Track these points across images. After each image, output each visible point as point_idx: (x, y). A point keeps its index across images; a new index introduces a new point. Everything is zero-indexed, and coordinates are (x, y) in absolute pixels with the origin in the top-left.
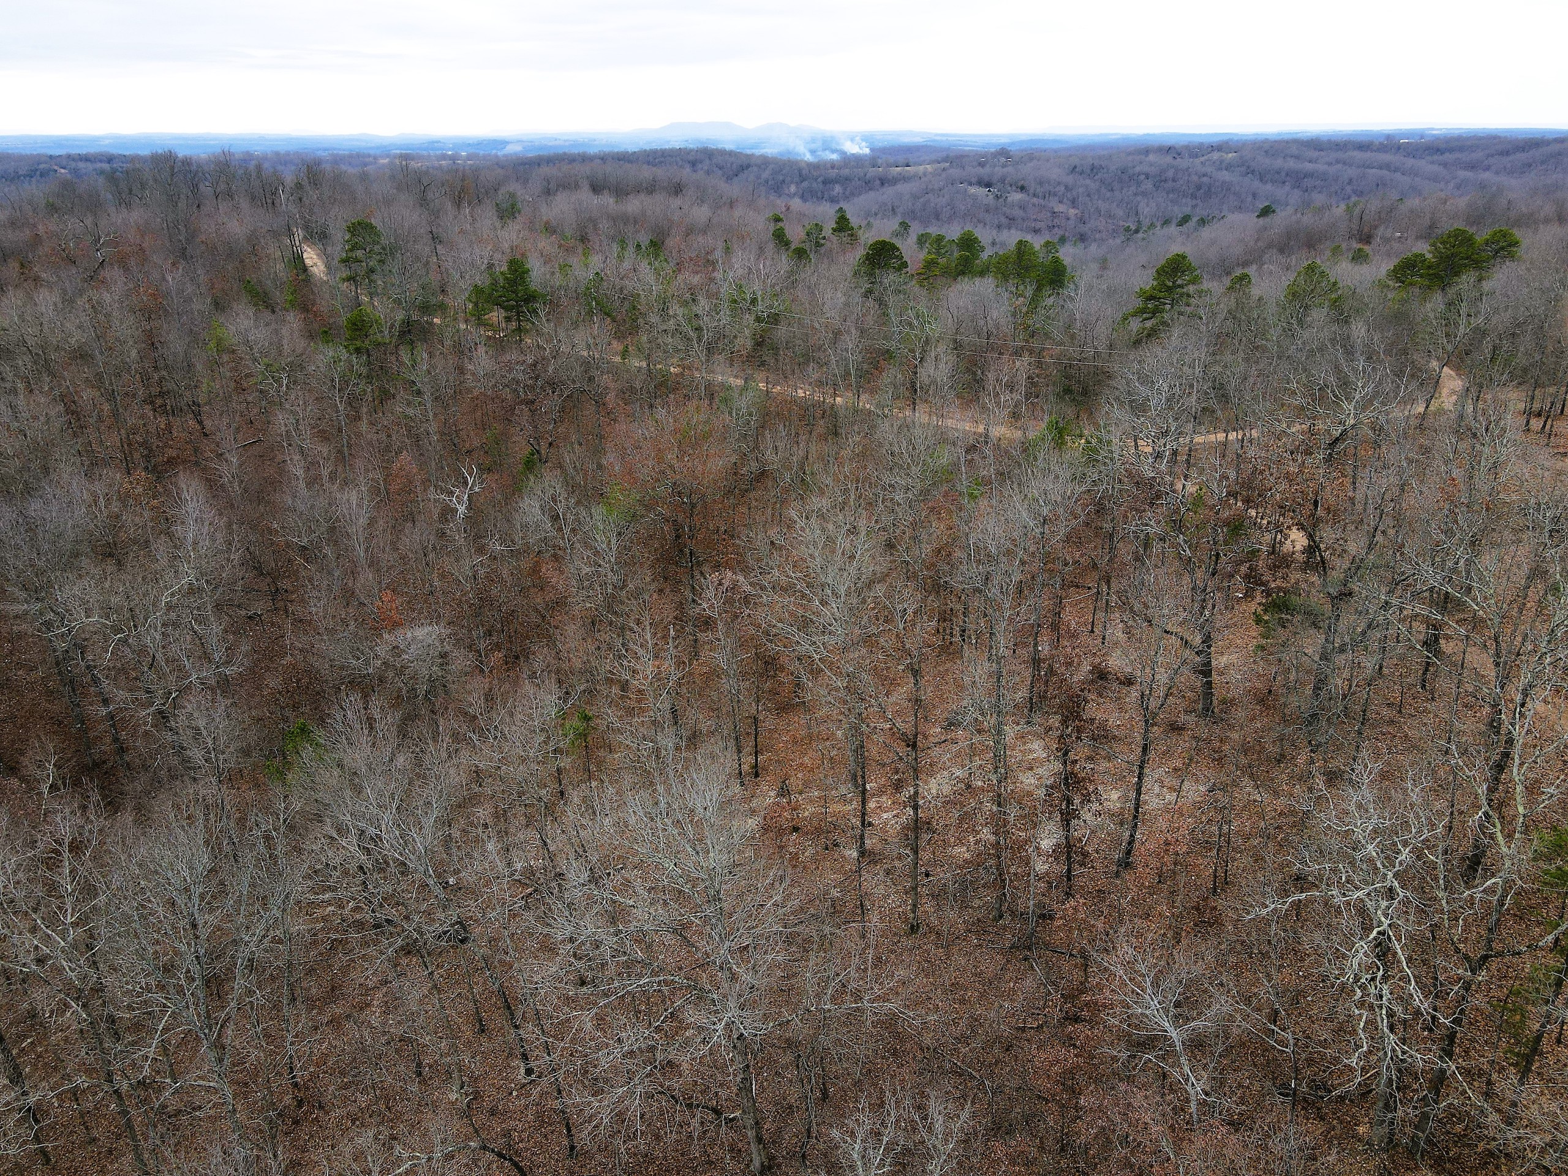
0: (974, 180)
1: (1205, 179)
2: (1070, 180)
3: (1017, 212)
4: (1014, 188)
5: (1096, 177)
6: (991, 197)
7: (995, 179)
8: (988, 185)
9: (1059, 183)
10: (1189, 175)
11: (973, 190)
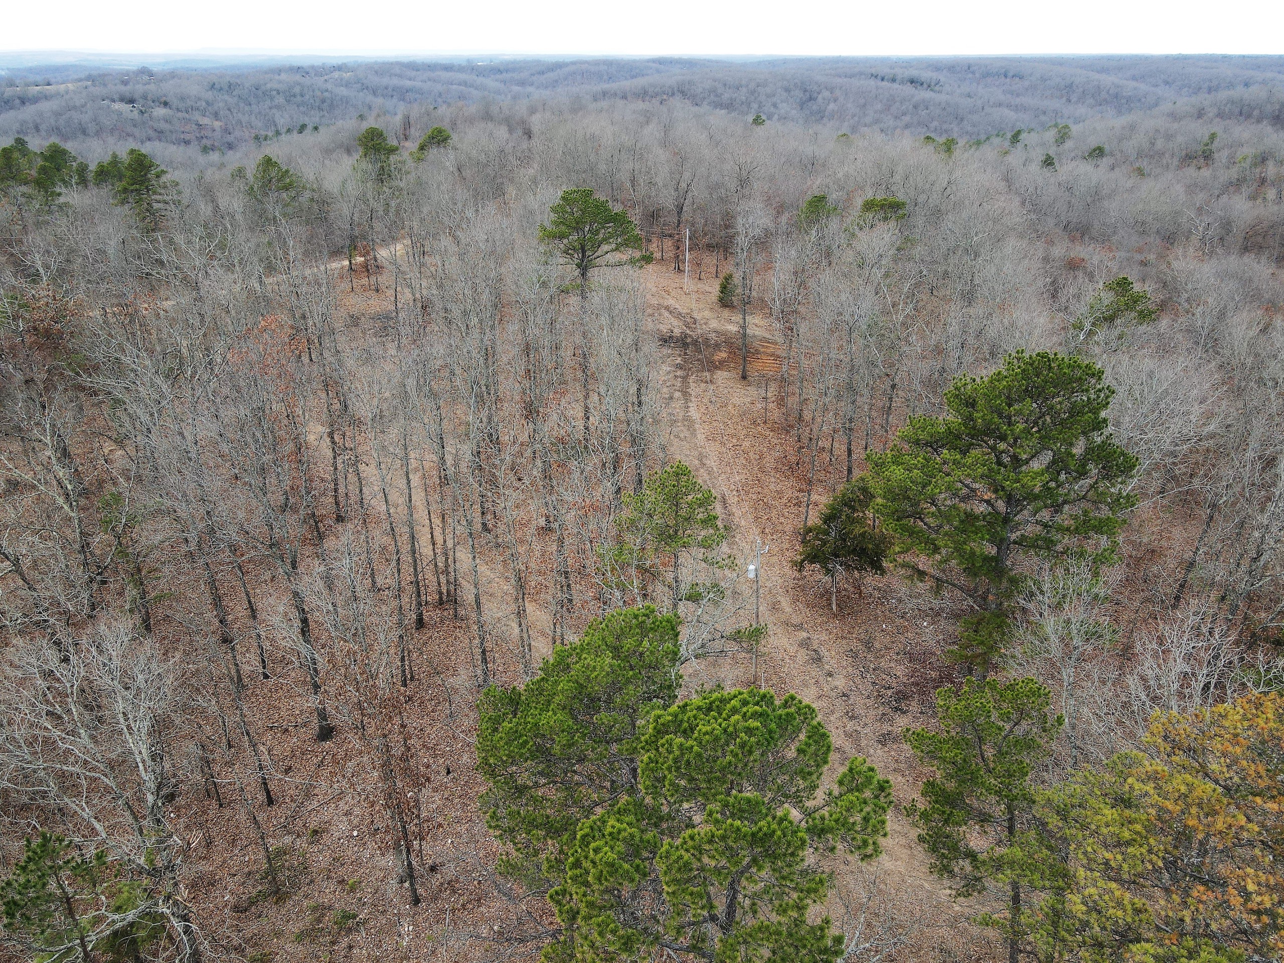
0: (116, 97)
1: (326, 94)
2: (209, 95)
3: (163, 126)
4: (157, 104)
5: (234, 93)
6: (136, 112)
7: (136, 96)
8: (131, 101)
9: (200, 99)
10: (313, 91)
11: (117, 106)
